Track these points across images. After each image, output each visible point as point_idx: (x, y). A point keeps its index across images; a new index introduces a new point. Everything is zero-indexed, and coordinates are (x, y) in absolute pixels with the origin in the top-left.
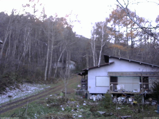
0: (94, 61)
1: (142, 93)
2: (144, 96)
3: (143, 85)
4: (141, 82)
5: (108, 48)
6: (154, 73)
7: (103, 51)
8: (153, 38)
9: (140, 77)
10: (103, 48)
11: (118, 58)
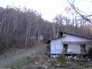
0: (54, 35)
1: (82, 54)
2: (83, 56)
3: (83, 49)
4: (81, 47)
5: (62, 28)
6: (89, 42)
7: (59, 29)
9: (81, 44)
10: (59, 27)
11: (68, 34)
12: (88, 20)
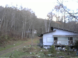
0: (46, 30)
1: (69, 45)
6: (75, 36)
8: (75, 19)
9: (69, 37)
12: (74, 17)
